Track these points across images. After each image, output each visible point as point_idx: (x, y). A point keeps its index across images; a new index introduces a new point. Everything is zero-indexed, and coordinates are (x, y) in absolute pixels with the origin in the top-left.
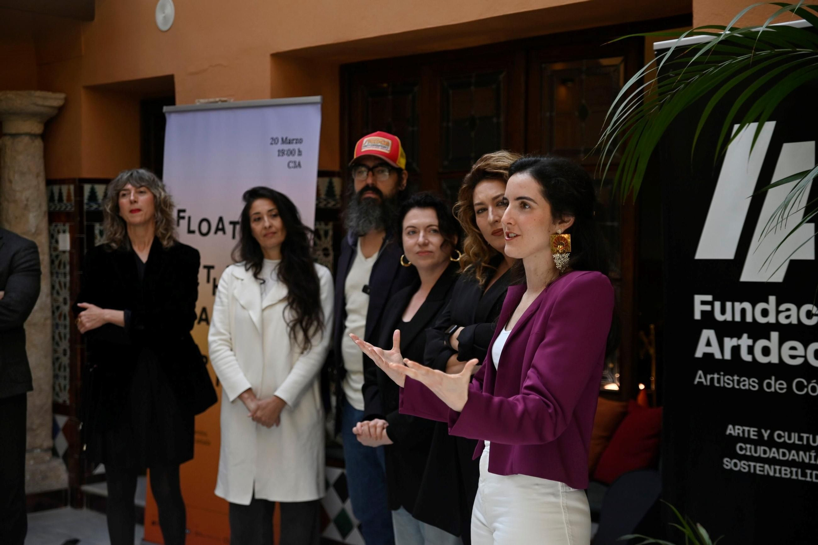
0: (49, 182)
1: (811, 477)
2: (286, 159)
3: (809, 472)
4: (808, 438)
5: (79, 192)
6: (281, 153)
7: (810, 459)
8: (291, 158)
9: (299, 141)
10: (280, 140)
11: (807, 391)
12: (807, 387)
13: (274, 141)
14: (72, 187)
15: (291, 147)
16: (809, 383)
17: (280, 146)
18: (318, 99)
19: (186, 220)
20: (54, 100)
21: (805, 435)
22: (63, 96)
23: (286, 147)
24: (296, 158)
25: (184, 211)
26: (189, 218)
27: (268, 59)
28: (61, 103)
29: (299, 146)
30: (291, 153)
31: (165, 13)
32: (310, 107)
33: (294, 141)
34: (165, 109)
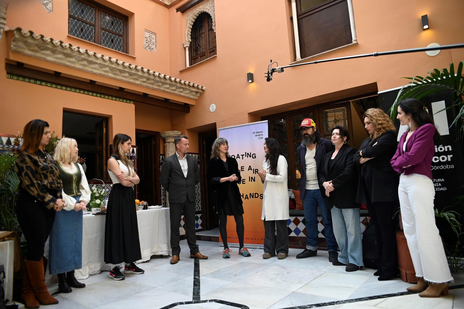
1: (437, 189)
2: (258, 137)
3: (436, 188)
4: (435, 180)
6: (256, 136)
7: (436, 185)
8: (260, 136)
9: (262, 132)
10: (256, 133)
11: (434, 169)
12: (433, 168)
13: (254, 133)
15: (259, 134)
16: (434, 167)
17: (256, 134)
18: (267, 121)
20: (178, 133)
21: (434, 180)
22: (181, 132)
23: (258, 134)
24: (261, 136)
27: (247, 114)
29: (262, 133)
30: (259, 135)
31: (213, 108)
32: (264, 123)
33: (260, 132)
34: (219, 129)
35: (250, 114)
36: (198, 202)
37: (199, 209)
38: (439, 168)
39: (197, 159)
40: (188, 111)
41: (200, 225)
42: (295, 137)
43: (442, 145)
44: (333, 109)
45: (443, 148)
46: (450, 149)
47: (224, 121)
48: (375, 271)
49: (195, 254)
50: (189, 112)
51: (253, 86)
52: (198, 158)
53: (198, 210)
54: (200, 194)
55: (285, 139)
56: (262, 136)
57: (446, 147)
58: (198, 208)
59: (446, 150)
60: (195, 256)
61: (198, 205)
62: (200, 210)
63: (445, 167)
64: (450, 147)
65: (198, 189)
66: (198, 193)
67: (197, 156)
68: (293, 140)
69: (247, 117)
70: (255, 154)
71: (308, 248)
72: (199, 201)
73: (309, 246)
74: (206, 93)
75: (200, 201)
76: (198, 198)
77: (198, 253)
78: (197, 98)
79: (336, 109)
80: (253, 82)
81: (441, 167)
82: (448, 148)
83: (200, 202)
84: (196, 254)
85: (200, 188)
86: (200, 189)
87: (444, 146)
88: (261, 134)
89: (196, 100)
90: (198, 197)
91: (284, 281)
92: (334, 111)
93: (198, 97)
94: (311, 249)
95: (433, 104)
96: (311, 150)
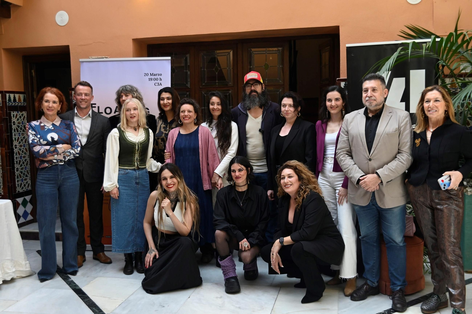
2: (153, 82)
6: (150, 79)
9: (161, 75)
10: (149, 74)
13: (146, 75)
15: (156, 77)
17: (150, 77)
18: (169, 58)
19: (97, 108)
23: (153, 77)
24: (159, 82)
25: (95, 104)
26: (98, 107)
27: (131, 41)
30: (156, 79)
31: (62, 18)
32: (164, 61)
33: (157, 75)
34: (81, 60)
35: (135, 40)
36: (27, 176)
37: (28, 187)
39: (22, 102)
41: (30, 214)
42: (204, 84)
44: (264, 49)
47: (85, 45)
50: (9, 16)
52: (24, 100)
53: (27, 189)
54: (29, 161)
56: (161, 82)
58: (27, 185)
61: (26, 181)
62: (30, 188)
65: (25, 154)
66: (26, 160)
67: (22, 96)
68: (200, 88)
69: (130, 46)
70: (148, 109)
72: (27, 174)
75: (30, 174)
76: (26, 169)
79: (268, 49)
83: (29, 176)
85: (28, 152)
86: (28, 154)
88: (159, 77)
90: (26, 167)
91: (239, 308)
92: (264, 52)
95: (412, 72)
96: (256, 118)
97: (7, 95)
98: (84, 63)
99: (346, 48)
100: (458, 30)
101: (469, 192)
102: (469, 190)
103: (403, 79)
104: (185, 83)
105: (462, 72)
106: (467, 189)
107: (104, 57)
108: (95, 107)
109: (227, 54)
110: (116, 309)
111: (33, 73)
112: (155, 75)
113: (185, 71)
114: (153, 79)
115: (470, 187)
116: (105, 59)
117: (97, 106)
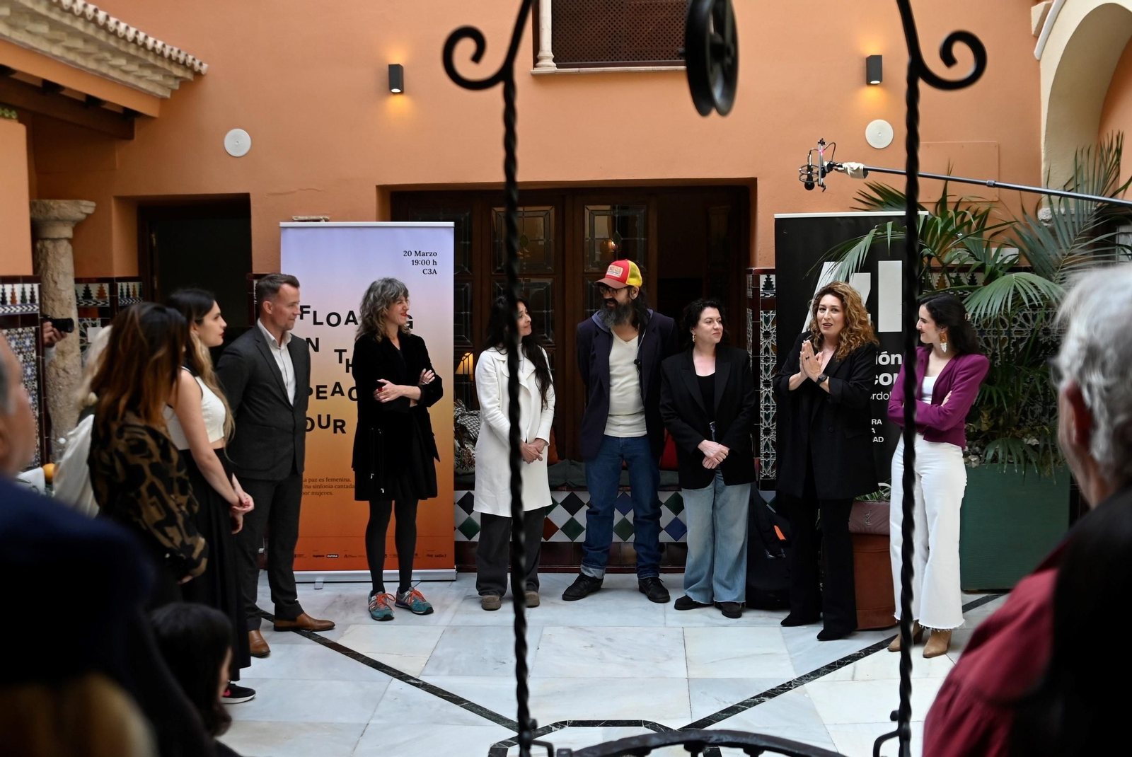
0: (77, 281)
2: (420, 267)
5: (113, 289)
6: (415, 262)
8: (428, 267)
9: (435, 254)
10: (413, 253)
13: (408, 253)
14: (106, 286)
15: (425, 258)
17: (414, 257)
18: (452, 224)
19: (312, 314)
20: (88, 207)
22: (93, 204)
23: (420, 258)
24: (431, 267)
25: (309, 307)
26: (315, 313)
27: (374, 189)
28: (90, 211)
29: (433, 258)
30: (426, 263)
31: (238, 142)
32: (443, 230)
33: (428, 254)
34: (283, 224)
35: (383, 190)
38: (875, 396)
39: (138, 296)
40: (129, 136)
43: (886, 352)
45: (887, 357)
46: (900, 362)
47: (281, 194)
48: (784, 615)
49: (294, 619)
51: (398, 103)
52: (142, 294)
55: (467, 269)
56: (434, 267)
57: (893, 356)
59: (893, 363)
60: (293, 624)
63: (886, 397)
64: (899, 356)
67: (137, 284)
68: (492, 276)
69: (371, 200)
70: (411, 318)
71: (589, 572)
73: (591, 569)
74: (210, 87)
77: (302, 615)
78: (168, 95)
80: (402, 92)
81: (879, 397)
82: (896, 359)
84: (298, 618)
87: (889, 354)
88: (431, 259)
89: (163, 99)
93: (173, 91)
94: (596, 576)
95: (882, 264)
96: (627, 341)
97: (119, 284)
98: (289, 230)
99: (774, 220)
100: (948, 195)
101: (973, 463)
102: (973, 460)
103: (868, 275)
104: (463, 265)
105: (953, 263)
106: (970, 457)
107: (321, 217)
108: (308, 312)
109: (544, 213)
110: (423, 670)
111: (154, 239)
112: (424, 255)
113: (463, 242)
114: (420, 262)
115: (973, 454)
116: (323, 223)
117: (311, 310)
